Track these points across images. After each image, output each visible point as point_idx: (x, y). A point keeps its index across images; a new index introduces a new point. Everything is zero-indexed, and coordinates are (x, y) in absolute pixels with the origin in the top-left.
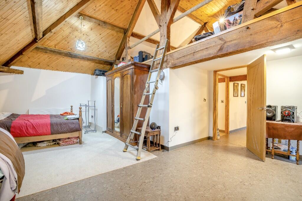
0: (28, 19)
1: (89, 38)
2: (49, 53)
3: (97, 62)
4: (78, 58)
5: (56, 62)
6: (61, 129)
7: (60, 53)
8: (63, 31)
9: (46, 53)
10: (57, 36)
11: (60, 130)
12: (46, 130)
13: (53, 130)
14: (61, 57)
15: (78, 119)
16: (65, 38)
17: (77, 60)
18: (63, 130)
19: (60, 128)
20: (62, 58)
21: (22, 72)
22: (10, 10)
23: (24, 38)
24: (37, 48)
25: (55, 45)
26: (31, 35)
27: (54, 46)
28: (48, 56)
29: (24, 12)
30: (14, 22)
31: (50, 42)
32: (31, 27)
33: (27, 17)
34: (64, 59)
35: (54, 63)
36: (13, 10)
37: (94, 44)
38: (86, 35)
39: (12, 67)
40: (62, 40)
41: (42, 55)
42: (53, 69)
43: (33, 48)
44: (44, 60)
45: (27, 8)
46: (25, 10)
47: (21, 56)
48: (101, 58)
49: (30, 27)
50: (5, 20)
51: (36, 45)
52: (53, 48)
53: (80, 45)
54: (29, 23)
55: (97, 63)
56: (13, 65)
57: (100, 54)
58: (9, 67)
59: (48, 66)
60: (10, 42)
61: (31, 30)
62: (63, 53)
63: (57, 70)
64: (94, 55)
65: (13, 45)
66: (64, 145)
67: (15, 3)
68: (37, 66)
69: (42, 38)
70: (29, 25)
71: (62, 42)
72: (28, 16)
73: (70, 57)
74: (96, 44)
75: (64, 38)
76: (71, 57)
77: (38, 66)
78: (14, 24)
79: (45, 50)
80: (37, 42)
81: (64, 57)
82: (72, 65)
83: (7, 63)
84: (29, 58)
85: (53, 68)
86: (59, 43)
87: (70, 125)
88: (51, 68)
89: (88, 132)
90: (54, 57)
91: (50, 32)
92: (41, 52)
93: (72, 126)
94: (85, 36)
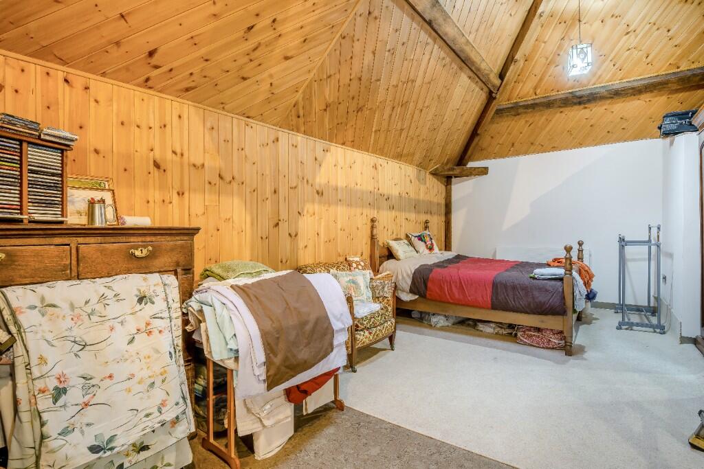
0: (448, 60)
1: (624, 21)
2: (526, 113)
3: (675, 87)
4: (602, 98)
5: (547, 129)
6: (514, 301)
7: (548, 104)
8: (543, 44)
9: (518, 114)
10: (533, 63)
11: (512, 303)
12: (482, 297)
13: (496, 299)
14: (557, 113)
15: (561, 279)
16: (551, 60)
17: (601, 106)
18: (517, 303)
19: (511, 296)
20: (558, 115)
21: (484, 171)
22: (405, 62)
23: (467, 101)
24: (499, 112)
25: (535, 88)
26: (477, 89)
27: (532, 91)
28: (527, 121)
29: (430, 51)
30: (426, 80)
31: (521, 85)
32: (465, 73)
33: (443, 59)
34: (563, 115)
35: (544, 133)
36: (410, 60)
37: (650, 29)
38: (613, 16)
39: (471, 165)
40: (547, 68)
41: (514, 122)
42: (543, 149)
43: (493, 113)
44: (521, 133)
45: (430, 40)
46: (429, 48)
47: (476, 140)
48: (693, 66)
49: (462, 74)
50: (410, 83)
51: (494, 106)
52: (530, 99)
53: (576, 60)
54: (456, 67)
55: (677, 91)
56: (471, 159)
57: (681, 57)
58: (465, 165)
59: (532, 144)
60: (445, 118)
61: (470, 78)
62: (555, 100)
63: (554, 149)
64: (659, 68)
65: (454, 122)
66: (525, 344)
67: (405, 45)
68: (510, 150)
69: (501, 84)
70: (459, 71)
71: (549, 74)
72: (443, 54)
73: (575, 104)
74: (655, 27)
75: (549, 60)
76: (580, 103)
77: (513, 149)
78: (429, 83)
79: (516, 110)
80: (495, 98)
81: (561, 110)
82: (591, 126)
83: (462, 160)
84: (492, 137)
85: (542, 146)
86: (541, 80)
87: (536, 294)
88: (540, 147)
89: (635, 328)
90: (540, 118)
91: (513, 63)
92: (507, 116)
93: (542, 298)
94: (610, 22)
